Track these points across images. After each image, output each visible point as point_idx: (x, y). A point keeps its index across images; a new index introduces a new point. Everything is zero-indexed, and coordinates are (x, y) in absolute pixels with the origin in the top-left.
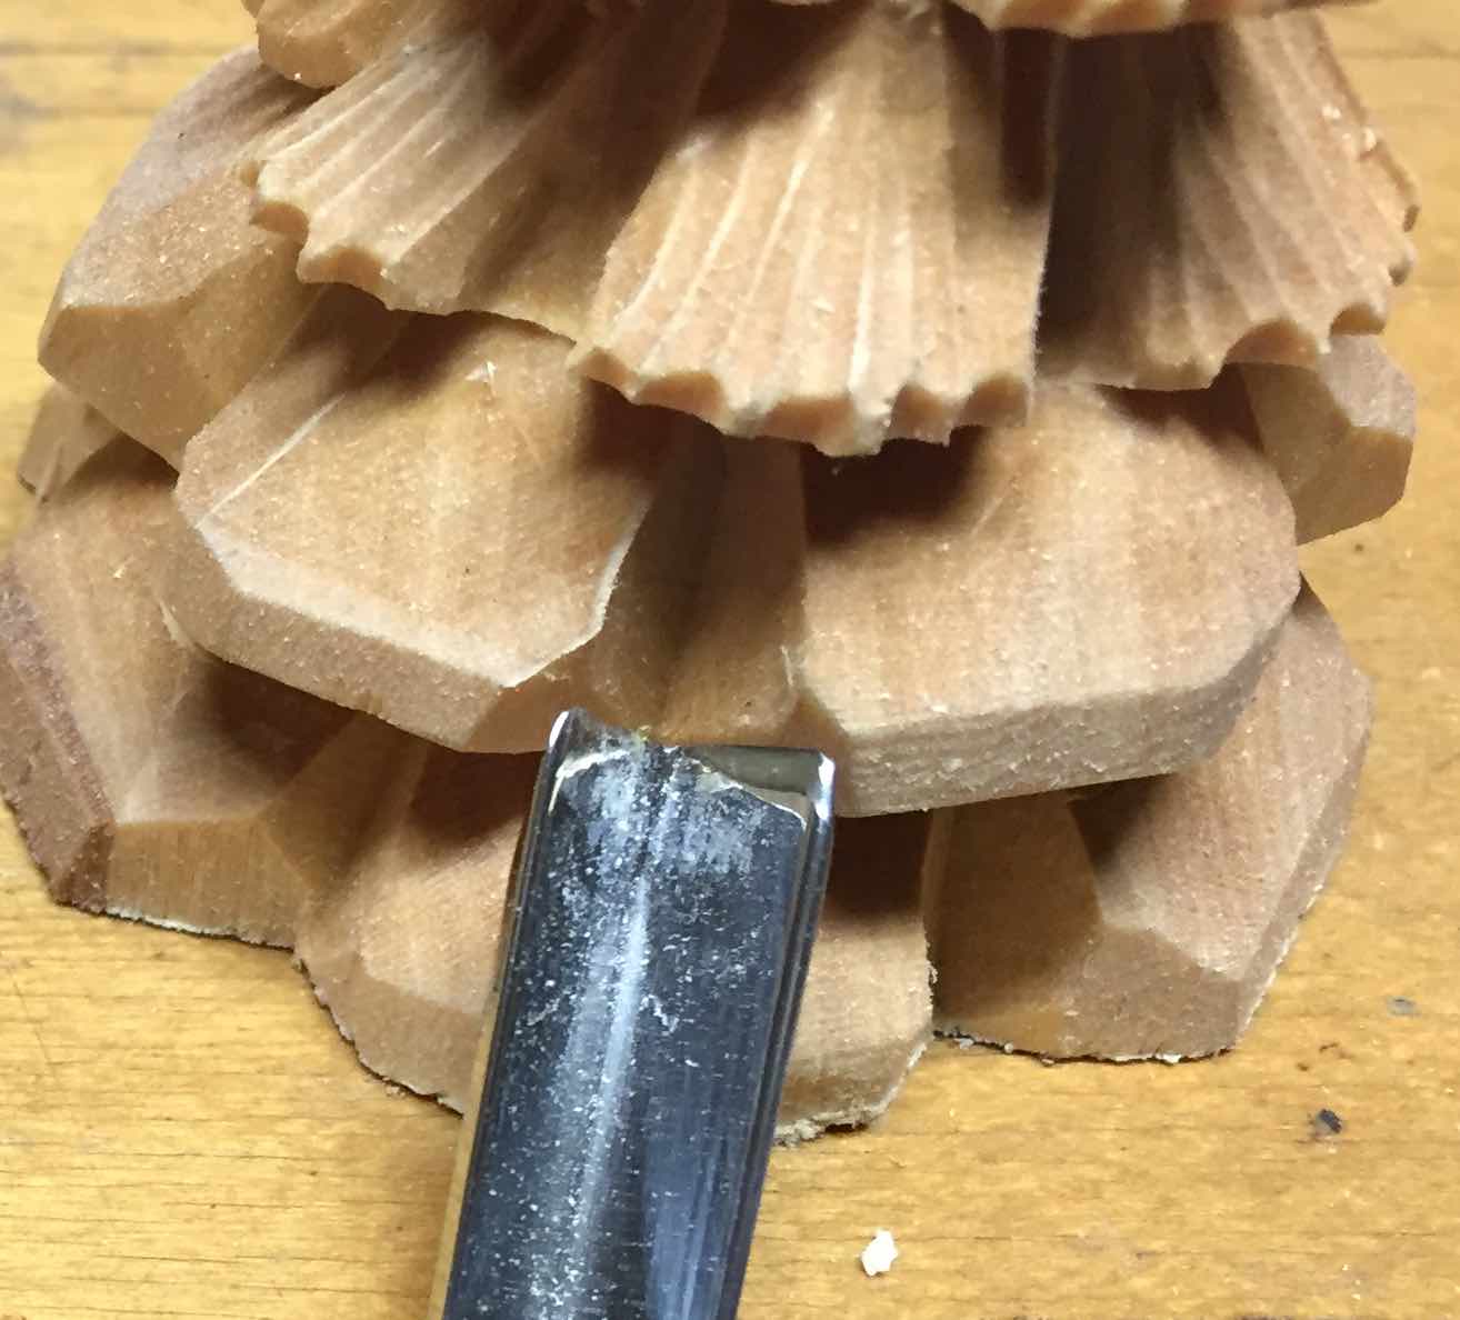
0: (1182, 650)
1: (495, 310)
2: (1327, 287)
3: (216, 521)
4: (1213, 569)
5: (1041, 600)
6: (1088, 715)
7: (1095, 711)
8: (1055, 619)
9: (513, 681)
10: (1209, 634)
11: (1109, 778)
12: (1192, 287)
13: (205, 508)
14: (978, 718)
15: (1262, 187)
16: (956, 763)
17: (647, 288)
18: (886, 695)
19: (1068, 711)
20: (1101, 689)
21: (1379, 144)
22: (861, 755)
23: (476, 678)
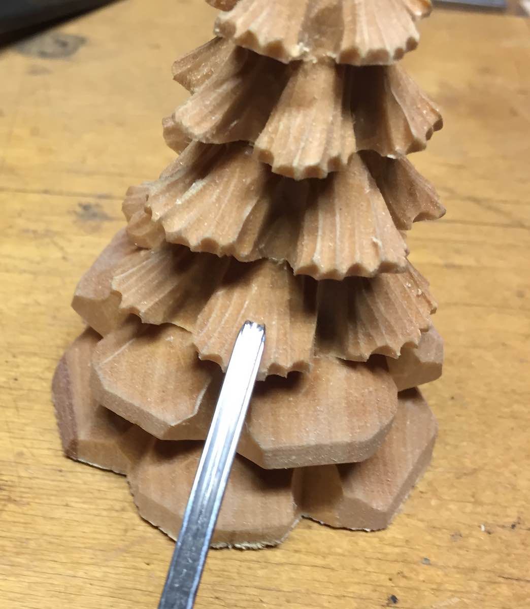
0: (358, 431)
1: (173, 323)
2: (400, 337)
3: (101, 369)
4: (369, 408)
5: (318, 415)
6: (331, 447)
7: (334, 447)
8: (322, 420)
9: (173, 424)
10: (367, 427)
11: (339, 463)
12: (361, 336)
13: (98, 364)
14: (299, 447)
15: (382, 308)
16: (294, 457)
17: (206, 329)
18: (273, 439)
19: (326, 445)
20: (335, 440)
21: (423, 293)
22: (266, 454)
23: (164, 422)
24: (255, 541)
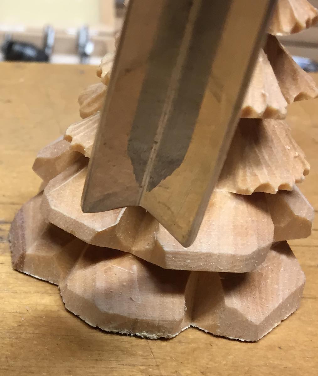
0: (241, 247)
6: (219, 256)
7: (220, 256)
8: (214, 236)
9: (99, 230)
11: (224, 271)
14: (194, 252)
16: (189, 261)
18: (174, 244)
19: (214, 255)
20: (222, 251)
22: (168, 255)
23: (93, 229)
24: (152, 332)
